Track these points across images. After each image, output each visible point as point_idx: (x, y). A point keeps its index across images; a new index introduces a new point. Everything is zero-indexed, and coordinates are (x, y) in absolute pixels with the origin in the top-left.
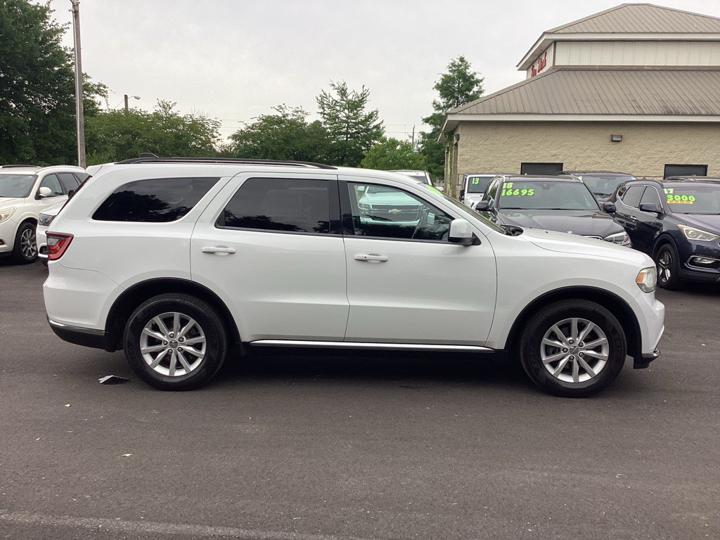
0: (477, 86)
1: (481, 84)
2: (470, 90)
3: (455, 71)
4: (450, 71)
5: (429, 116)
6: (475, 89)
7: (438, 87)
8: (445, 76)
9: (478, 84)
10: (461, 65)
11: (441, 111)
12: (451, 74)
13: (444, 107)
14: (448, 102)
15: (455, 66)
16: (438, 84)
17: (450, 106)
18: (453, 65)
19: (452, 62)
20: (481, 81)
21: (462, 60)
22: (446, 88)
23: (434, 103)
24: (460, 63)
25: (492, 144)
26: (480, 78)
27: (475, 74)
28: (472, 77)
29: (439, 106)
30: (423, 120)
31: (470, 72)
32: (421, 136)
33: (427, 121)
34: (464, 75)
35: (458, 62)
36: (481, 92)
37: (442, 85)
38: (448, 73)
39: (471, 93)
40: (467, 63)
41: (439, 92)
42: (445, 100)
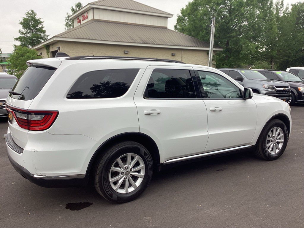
0: (41, 24)
1: (43, 24)
2: (37, 26)
3: (29, 16)
4: (27, 16)
5: (18, 37)
6: (40, 26)
7: (21, 23)
8: (24, 18)
9: (42, 24)
10: (32, 14)
11: (23, 35)
12: (27, 18)
13: (25, 33)
14: (28, 31)
15: (29, 14)
16: (21, 22)
17: (29, 33)
18: (28, 13)
19: (27, 12)
20: (43, 22)
21: (32, 11)
22: (25, 24)
23: (20, 31)
24: (32, 13)
25: (76, 52)
26: (42, 21)
27: (40, 19)
28: (39, 20)
29: (22, 32)
30: (15, 39)
31: (37, 17)
32: (14, 47)
33: (17, 39)
34: (35, 18)
35: (30, 12)
36: (43, 28)
37: (24, 22)
38: (26, 17)
39: (38, 27)
40: (35, 13)
41: (22, 26)
42: (25, 30)
